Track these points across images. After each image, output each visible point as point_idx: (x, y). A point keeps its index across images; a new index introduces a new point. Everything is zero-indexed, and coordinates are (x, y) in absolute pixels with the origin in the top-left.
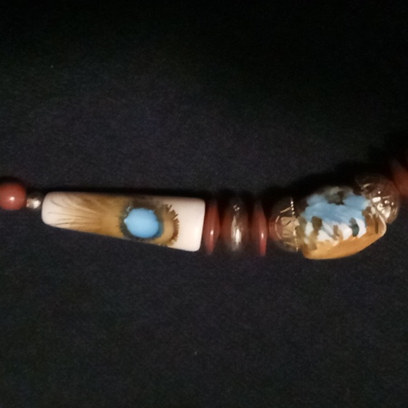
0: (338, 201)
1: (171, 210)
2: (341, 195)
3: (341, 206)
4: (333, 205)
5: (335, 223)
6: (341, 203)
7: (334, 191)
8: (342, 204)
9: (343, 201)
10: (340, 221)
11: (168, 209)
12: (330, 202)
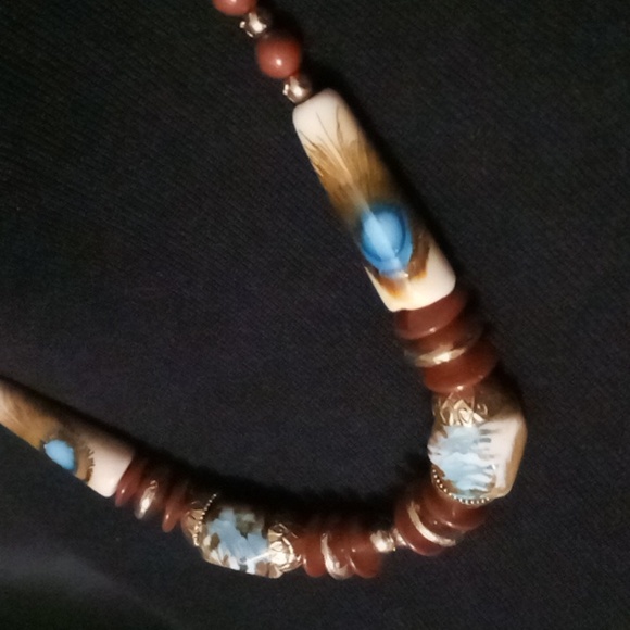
0: (244, 531)
1: (90, 457)
2: (250, 527)
3: (243, 539)
4: (238, 532)
5: (228, 553)
6: (244, 535)
7: (248, 517)
8: (246, 537)
9: (249, 535)
10: (233, 554)
11: (88, 455)
12: (237, 528)
